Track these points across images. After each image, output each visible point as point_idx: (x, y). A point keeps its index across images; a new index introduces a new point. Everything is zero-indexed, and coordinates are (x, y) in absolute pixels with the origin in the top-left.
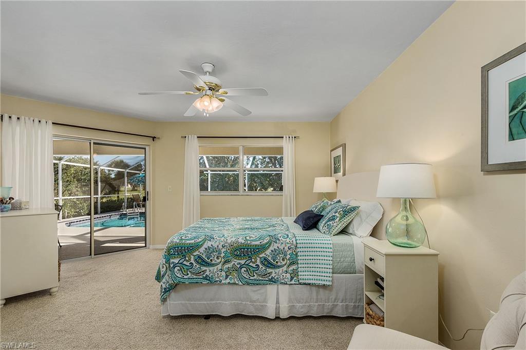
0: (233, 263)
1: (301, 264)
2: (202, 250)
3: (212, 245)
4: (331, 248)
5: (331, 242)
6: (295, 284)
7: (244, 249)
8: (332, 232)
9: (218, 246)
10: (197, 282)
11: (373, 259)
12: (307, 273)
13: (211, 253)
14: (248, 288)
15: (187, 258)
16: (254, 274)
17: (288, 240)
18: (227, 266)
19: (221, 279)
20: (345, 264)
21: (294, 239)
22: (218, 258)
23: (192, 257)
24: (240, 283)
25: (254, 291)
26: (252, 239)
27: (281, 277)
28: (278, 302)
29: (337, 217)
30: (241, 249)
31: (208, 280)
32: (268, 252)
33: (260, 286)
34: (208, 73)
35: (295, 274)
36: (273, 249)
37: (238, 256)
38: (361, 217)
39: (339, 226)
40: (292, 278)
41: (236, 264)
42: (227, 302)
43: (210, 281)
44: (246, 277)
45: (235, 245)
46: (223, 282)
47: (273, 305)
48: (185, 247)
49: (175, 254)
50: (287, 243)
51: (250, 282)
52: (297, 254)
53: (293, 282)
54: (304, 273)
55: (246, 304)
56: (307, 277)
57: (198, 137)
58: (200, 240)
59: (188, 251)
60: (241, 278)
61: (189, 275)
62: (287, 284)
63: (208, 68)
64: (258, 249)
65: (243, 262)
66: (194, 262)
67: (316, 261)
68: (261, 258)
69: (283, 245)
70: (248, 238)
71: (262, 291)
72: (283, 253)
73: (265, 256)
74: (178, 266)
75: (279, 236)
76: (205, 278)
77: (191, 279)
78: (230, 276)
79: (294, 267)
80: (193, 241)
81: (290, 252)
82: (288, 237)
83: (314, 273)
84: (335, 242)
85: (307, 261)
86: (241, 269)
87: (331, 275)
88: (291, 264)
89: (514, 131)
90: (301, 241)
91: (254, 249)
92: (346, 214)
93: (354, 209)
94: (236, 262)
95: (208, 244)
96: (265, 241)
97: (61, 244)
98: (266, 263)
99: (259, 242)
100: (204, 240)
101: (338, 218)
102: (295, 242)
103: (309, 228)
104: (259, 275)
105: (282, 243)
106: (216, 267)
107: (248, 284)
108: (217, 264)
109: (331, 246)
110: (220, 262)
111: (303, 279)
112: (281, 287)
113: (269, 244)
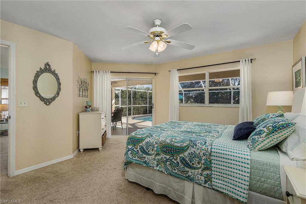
0: (161, 156)
1: (214, 171)
2: (144, 143)
3: (150, 141)
4: (248, 164)
5: (249, 157)
6: (208, 188)
7: (169, 147)
8: (256, 146)
9: (153, 142)
10: (140, 164)
11: (292, 195)
12: (220, 182)
13: (149, 146)
14: (171, 178)
15: (136, 147)
16: (176, 169)
17: (204, 147)
18: (158, 157)
19: (154, 165)
20: (267, 185)
21: (209, 148)
22: (152, 150)
23: (139, 146)
24: (166, 173)
25: (176, 182)
26: (176, 141)
27: (197, 178)
28: (193, 197)
29: (264, 132)
30: (167, 147)
31: (146, 164)
32: (186, 154)
33: (180, 179)
35: (208, 179)
36: (190, 152)
37: (165, 152)
38: (298, 135)
39: (266, 142)
40: (206, 182)
41: (163, 157)
42: (157, 184)
43: (147, 165)
44: (170, 169)
45: (163, 143)
46: (155, 168)
47: (189, 199)
48: (135, 139)
49: (130, 143)
50: (203, 150)
51: (172, 174)
52: (210, 161)
53: (207, 185)
54: (217, 181)
55: (170, 189)
56: (220, 185)
57: (177, 70)
58: (145, 136)
59: (137, 142)
60: (167, 169)
61: (136, 158)
62: (201, 185)
63: (158, 22)
64: (179, 150)
65: (168, 157)
66: (139, 150)
67: (230, 172)
68: (180, 157)
69: (199, 151)
70: (173, 140)
71: (182, 184)
72: (198, 157)
73: (183, 156)
74: (131, 151)
75: (198, 142)
76: (145, 162)
77: (137, 160)
78: (160, 165)
79: (208, 172)
80: (140, 136)
81: (204, 158)
82: (205, 144)
83: (227, 184)
84: (254, 158)
85: (220, 170)
86: (167, 162)
87: (246, 192)
88: (205, 169)
90: (216, 151)
91: (176, 149)
92: (275, 130)
93: (287, 126)
94: (163, 156)
95: (148, 140)
96: (185, 145)
97: (123, 127)
98: (184, 162)
99: (180, 144)
100: (146, 137)
101: (265, 134)
102: (209, 150)
103: (238, 138)
104: (179, 171)
105: (198, 149)
106: (151, 157)
107: (171, 175)
108: (152, 155)
109: (249, 162)
110: (154, 153)
111: (216, 186)
112: (196, 185)
113: (188, 147)
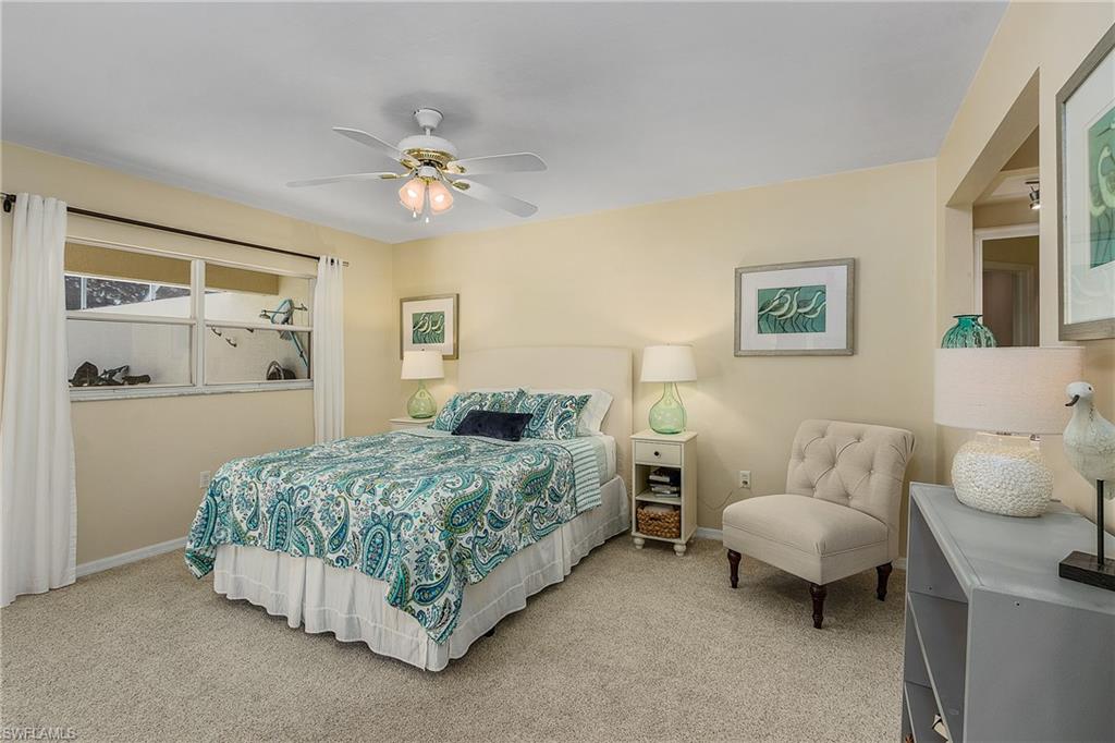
34: (428, 131)
89: (762, 327)
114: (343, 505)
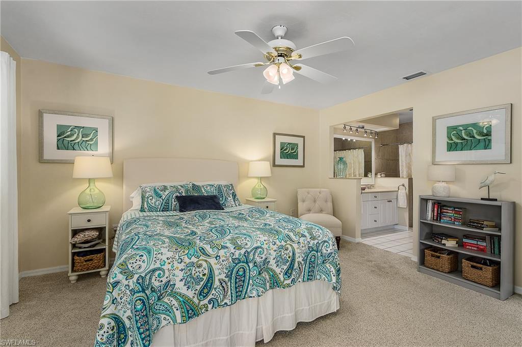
114: (290, 248)
